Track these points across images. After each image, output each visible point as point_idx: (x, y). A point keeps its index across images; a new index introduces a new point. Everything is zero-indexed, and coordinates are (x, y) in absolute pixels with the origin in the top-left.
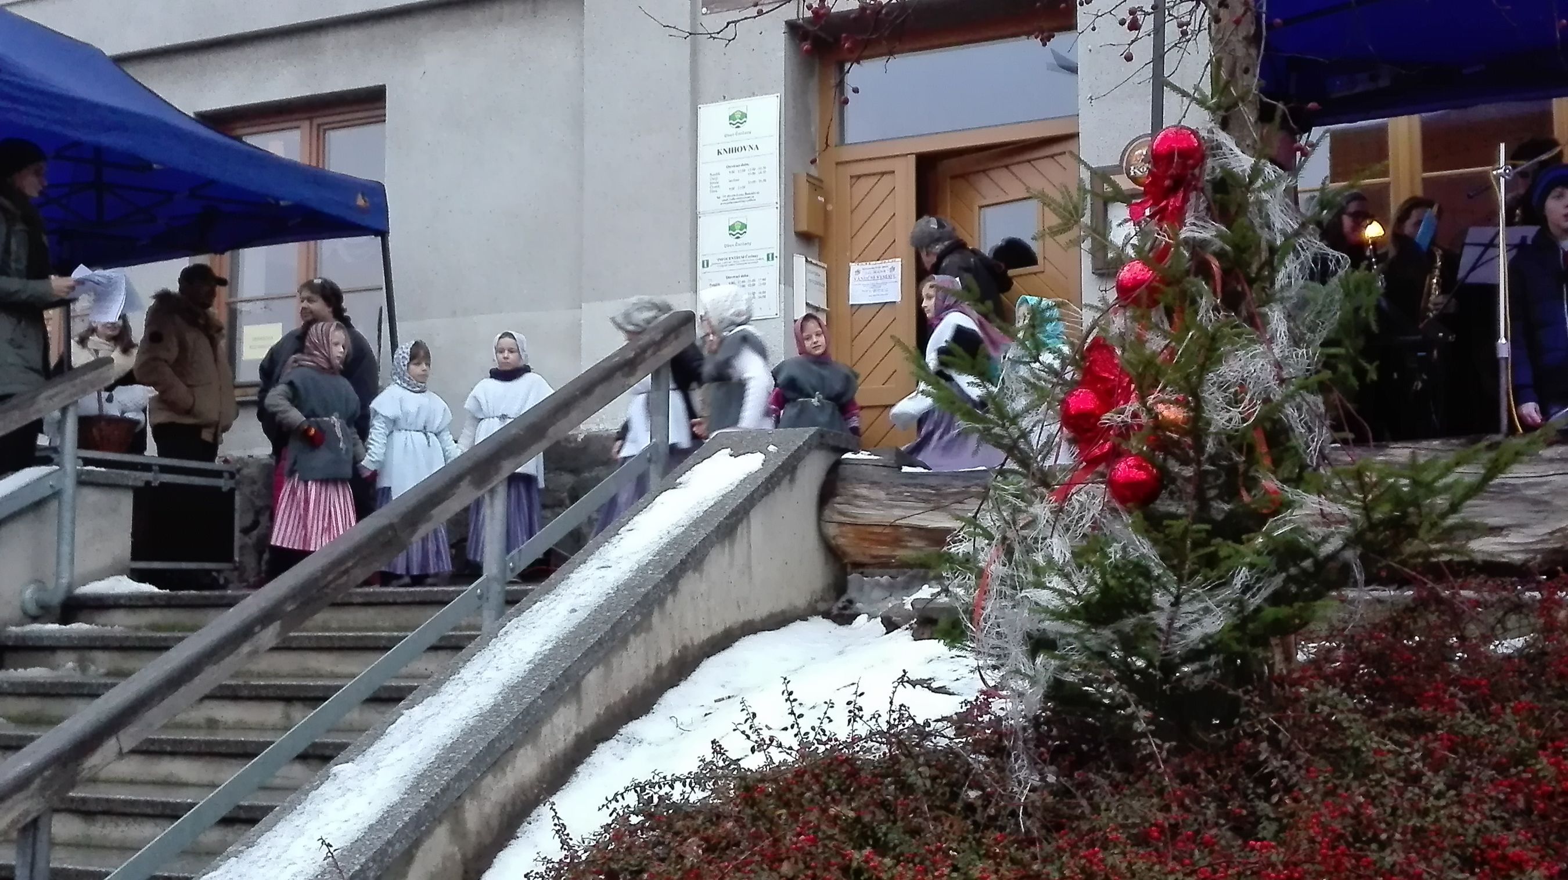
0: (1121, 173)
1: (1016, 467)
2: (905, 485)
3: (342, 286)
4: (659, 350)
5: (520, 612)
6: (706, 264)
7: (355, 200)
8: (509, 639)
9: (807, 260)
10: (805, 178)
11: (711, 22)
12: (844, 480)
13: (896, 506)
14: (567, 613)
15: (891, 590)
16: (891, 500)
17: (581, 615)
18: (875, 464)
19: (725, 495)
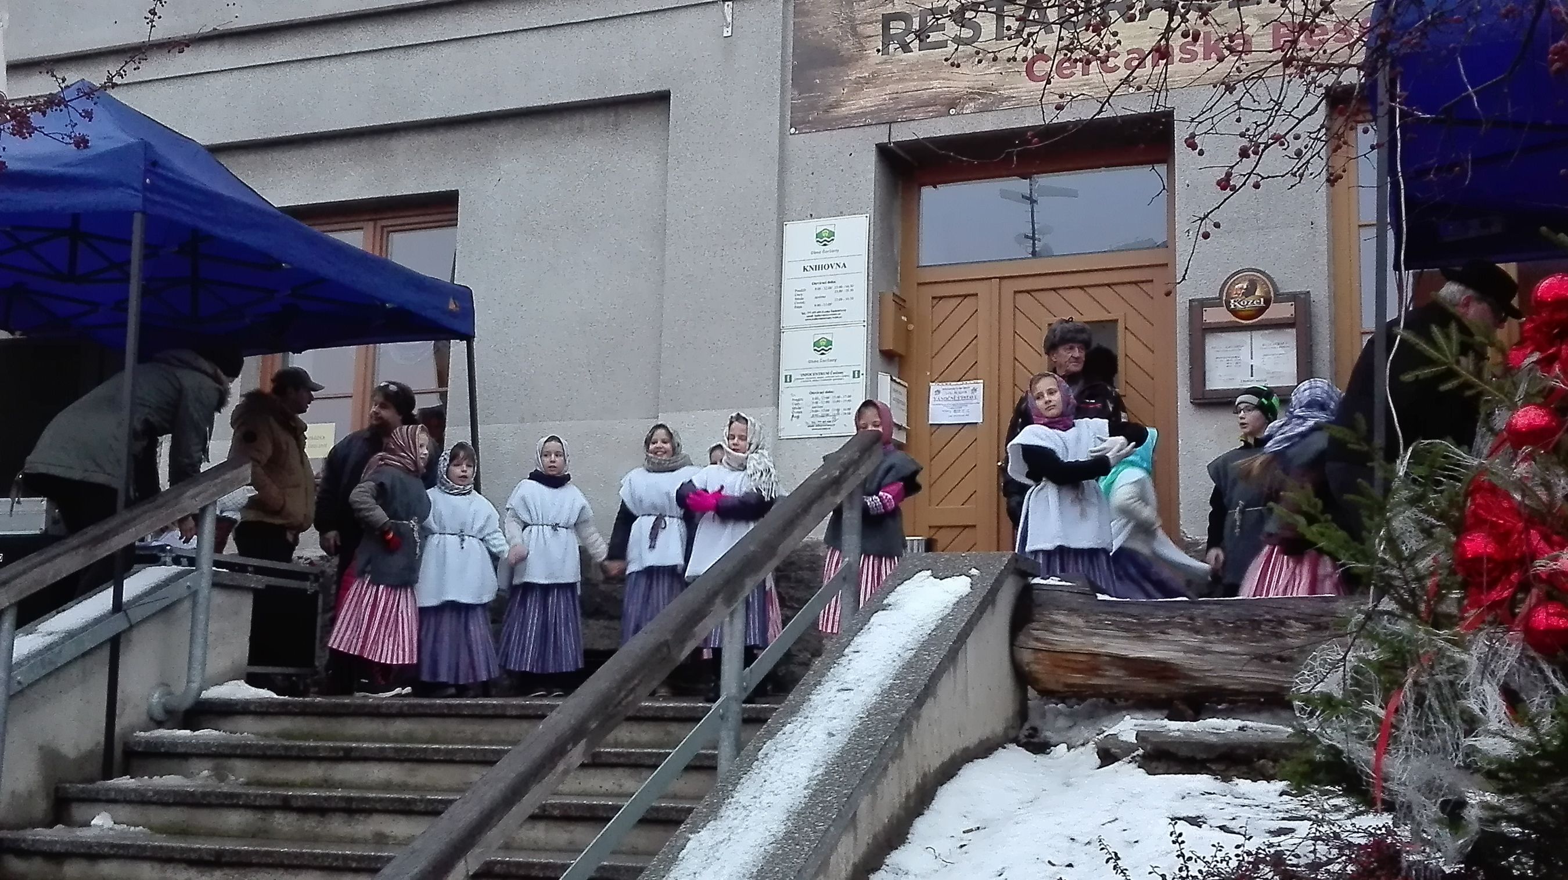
0: (1221, 305)
2: (1105, 613)
4: (858, 469)
6: (790, 378)
7: (448, 303)
8: (772, 761)
9: (892, 380)
10: (891, 297)
11: (800, 142)
12: (1040, 605)
13: (1095, 634)
14: (825, 737)
15: (1075, 719)
16: (1091, 627)
17: (840, 741)
18: (1070, 591)
19: (944, 619)
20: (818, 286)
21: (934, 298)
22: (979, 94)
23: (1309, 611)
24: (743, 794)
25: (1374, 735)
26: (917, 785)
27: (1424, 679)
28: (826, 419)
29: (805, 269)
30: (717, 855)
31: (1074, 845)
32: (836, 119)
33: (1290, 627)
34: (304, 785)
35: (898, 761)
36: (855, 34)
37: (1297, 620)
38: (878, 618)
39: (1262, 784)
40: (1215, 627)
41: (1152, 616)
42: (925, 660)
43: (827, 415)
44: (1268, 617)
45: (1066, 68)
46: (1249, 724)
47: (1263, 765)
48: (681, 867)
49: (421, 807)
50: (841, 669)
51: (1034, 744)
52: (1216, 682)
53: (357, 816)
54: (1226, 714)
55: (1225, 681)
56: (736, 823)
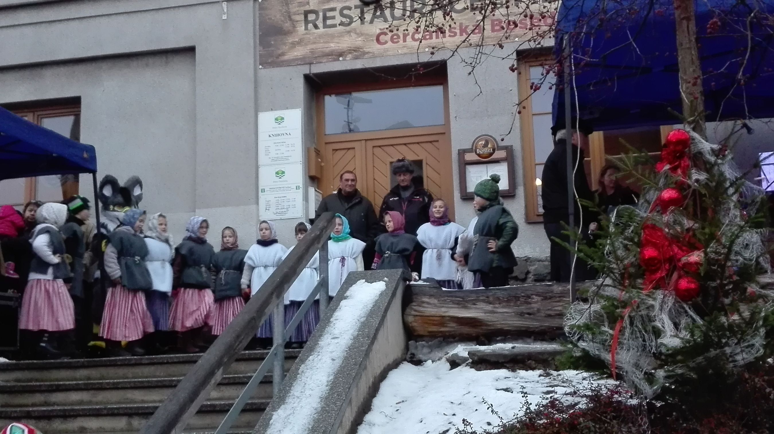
2: (448, 296)
6: (264, 190)
9: (315, 190)
10: (313, 150)
11: (265, 73)
12: (417, 294)
13: (443, 307)
14: (331, 361)
15: (432, 349)
16: (441, 304)
17: (338, 363)
18: (429, 287)
19: (376, 302)
20: (277, 144)
21: (333, 150)
22: (354, 51)
23: (541, 291)
25: (610, 342)
26: (373, 383)
28: (284, 210)
29: (270, 136)
30: (289, 421)
31: (453, 405)
32: (283, 61)
33: (533, 299)
34: (33, 405)
35: (365, 371)
36: (291, 19)
37: (536, 295)
38: (343, 303)
39: (530, 372)
40: (499, 300)
42: (371, 322)
43: (284, 208)
44: (523, 295)
45: (395, 39)
46: (516, 345)
47: (530, 364)
48: (271, 428)
49: (105, 412)
50: (331, 328)
51: (414, 361)
52: (499, 326)
53: (69, 419)
54: (504, 341)
55: (503, 326)
56: (295, 405)
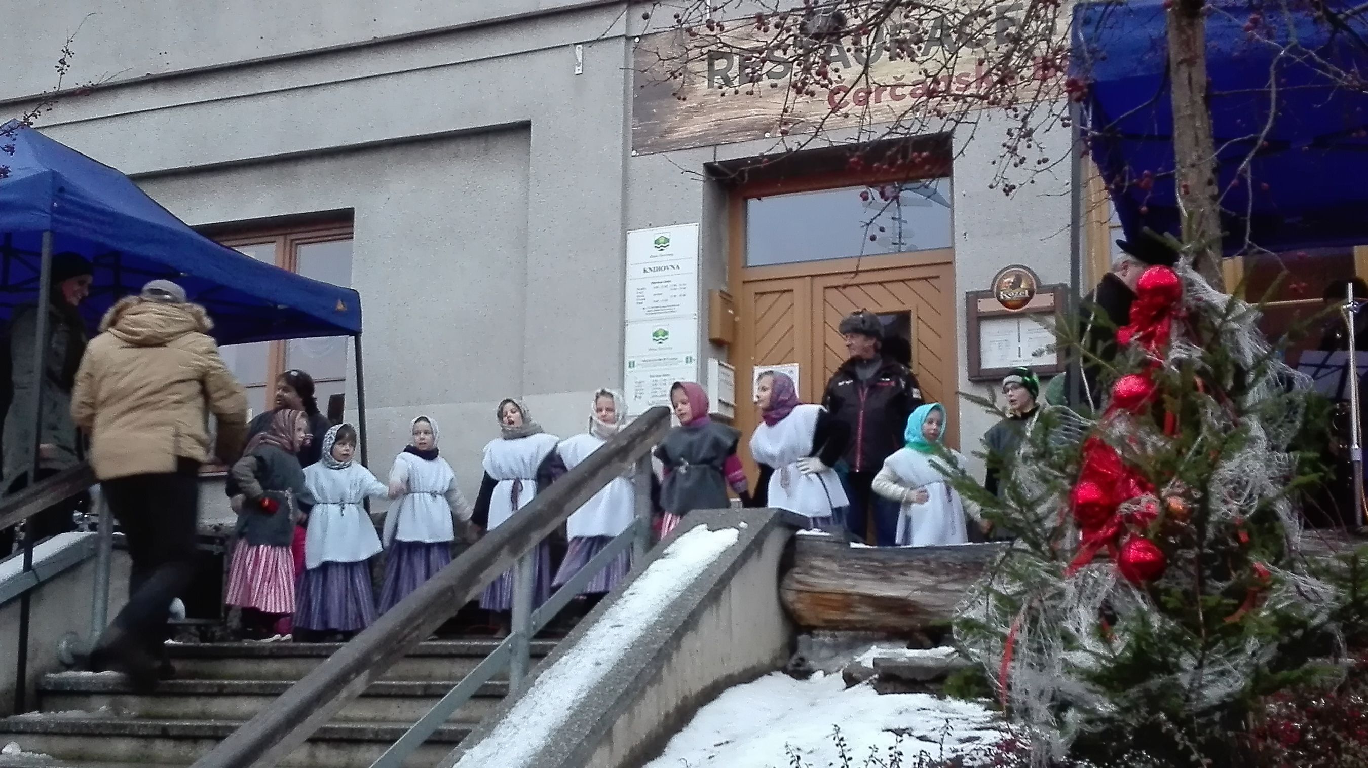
0: (992, 297)
1: (1026, 546)
2: (857, 559)
3: (314, 377)
4: (645, 438)
5: (549, 665)
6: (633, 364)
7: (336, 304)
8: (545, 688)
9: (720, 364)
10: (719, 294)
11: (640, 163)
12: (803, 553)
13: (848, 577)
14: (593, 666)
15: (836, 650)
16: (844, 571)
17: (606, 668)
19: (710, 565)
20: (656, 285)
21: (756, 294)
22: (790, 120)
24: (515, 716)
26: (677, 706)
27: (1035, 604)
29: (645, 271)
32: (670, 143)
35: (656, 686)
36: (686, 70)
38: (656, 564)
40: (946, 569)
41: (893, 560)
42: (688, 600)
45: (862, 97)
50: (618, 608)
51: (798, 671)
56: (504, 739)
